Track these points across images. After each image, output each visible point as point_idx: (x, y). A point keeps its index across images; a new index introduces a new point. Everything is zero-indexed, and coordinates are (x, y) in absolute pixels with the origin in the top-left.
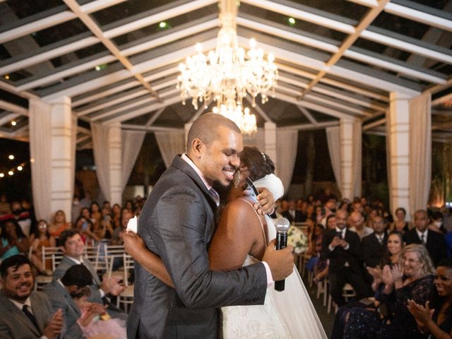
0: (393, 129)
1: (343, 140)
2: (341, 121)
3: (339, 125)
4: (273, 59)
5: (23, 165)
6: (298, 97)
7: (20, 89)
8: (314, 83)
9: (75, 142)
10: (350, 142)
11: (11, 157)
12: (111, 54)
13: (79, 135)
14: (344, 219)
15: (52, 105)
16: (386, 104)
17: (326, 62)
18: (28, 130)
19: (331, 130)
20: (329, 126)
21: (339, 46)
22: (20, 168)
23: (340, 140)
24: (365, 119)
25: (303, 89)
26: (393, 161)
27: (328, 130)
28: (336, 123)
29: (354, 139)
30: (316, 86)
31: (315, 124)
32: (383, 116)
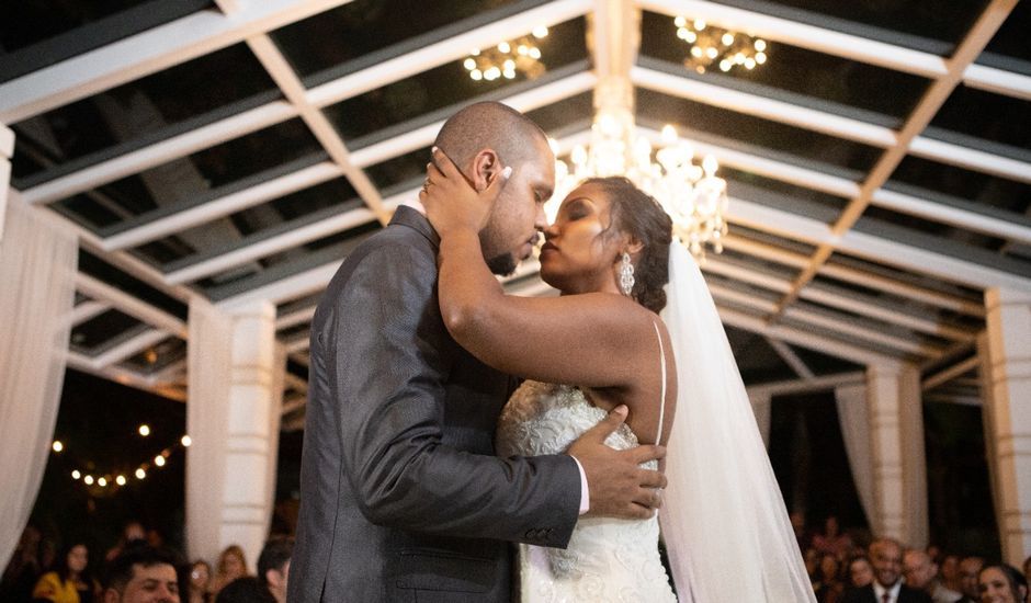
0: (997, 374)
1: (876, 414)
2: (870, 372)
3: (865, 382)
4: (716, 168)
5: (166, 453)
6: (769, 318)
7: (173, 280)
8: (806, 277)
9: (279, 410)
10: (894, 419)
11: (144, 431)
12: (365, 205)
13: (289, 393)
14: (894, 560)
15: (236, 318)
16: (977, 323)
17: (832, 223)
18: (184, 371)
19: (847, 392)
20: (842, 385)
21: (861, 182)
22: (160, 461)
23: (870, 415)
24: (926, 365)
25: (778, 296)
26: (1002, 448)
27: (840, 393)
28: (857, 376)
29: (901, 412)
30: (809, 285)
31: (809, 381)
32: (971, 352)
